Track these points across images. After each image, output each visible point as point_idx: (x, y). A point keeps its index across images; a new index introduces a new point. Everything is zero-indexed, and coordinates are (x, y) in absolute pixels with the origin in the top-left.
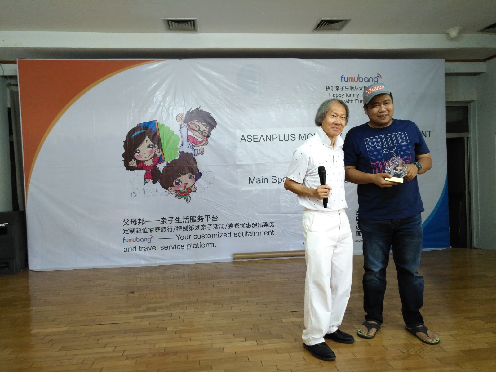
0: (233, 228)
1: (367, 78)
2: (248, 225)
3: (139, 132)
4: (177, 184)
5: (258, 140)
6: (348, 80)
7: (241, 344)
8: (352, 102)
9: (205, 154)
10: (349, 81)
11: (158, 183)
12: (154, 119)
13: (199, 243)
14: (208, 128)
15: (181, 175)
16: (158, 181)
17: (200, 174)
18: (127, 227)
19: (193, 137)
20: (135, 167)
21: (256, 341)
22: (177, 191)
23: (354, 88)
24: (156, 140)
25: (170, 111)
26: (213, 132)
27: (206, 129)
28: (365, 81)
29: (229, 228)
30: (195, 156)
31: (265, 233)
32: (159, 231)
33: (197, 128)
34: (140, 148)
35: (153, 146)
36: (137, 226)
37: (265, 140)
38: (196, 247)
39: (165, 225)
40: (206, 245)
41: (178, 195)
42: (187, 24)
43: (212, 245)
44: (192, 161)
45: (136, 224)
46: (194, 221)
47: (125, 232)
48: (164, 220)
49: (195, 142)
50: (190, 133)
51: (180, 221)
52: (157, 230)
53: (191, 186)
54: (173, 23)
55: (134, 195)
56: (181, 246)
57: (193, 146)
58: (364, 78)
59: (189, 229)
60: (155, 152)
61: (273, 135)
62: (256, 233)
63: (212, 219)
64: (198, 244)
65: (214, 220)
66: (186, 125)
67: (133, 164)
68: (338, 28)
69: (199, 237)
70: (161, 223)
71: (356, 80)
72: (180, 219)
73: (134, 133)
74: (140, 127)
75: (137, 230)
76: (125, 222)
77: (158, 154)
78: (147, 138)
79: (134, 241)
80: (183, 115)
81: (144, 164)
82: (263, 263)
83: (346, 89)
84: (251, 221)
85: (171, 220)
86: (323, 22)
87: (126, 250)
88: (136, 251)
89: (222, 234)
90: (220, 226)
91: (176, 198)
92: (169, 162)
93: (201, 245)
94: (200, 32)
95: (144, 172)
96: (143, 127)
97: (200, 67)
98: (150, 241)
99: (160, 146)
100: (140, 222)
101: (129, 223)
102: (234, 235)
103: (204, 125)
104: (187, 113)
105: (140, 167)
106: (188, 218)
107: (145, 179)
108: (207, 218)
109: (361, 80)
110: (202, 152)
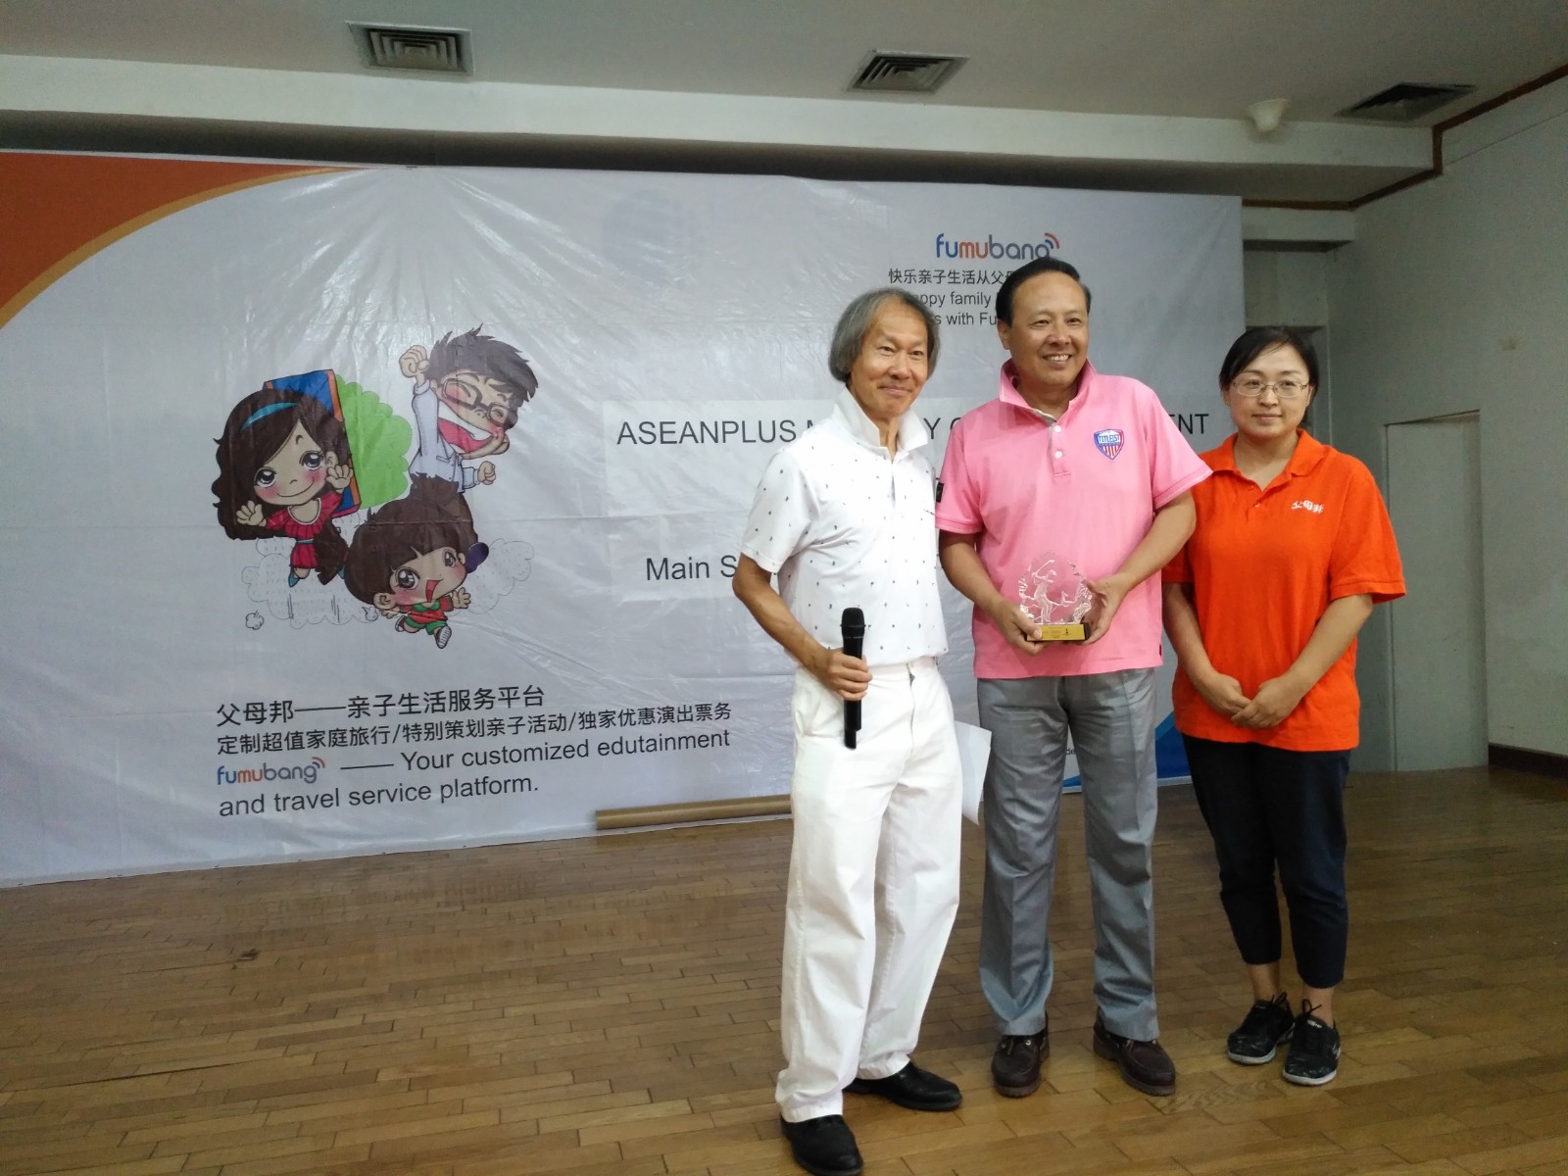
0: (595, 726)
1: (1017, 247)
2: (647, 715)
3: (270, 409)
4: (403, 583)
5: (677, 437)
6: (960, 250)
7: (635, 1114)
8: (970, 320)
9: (499, 482)
10: (961, 256)
11: (338, 583)
12: (324, 367)
13: (480, 780)
14: (508, 396)
15: (418, 554)
16: (337, 572)
17: (483, 551)
18: (229, 730)
19: (458, 426)
20: (257, 527)
21: (685, 1101)
22: (401, 606)
23: (976, 280)
24: (332, 434)
25: (380, 338)
26: (525, 410)
27: (500, 400)
28: (1009, 256)
29: (581, 726)
30: (463, 488)
31: (699, 741)
32: (343, 744)
33: (469, 396)
34: (273, 464)
35: (321, 457)
36: (269, 727)
37: (699, 440)
38: (471, 794)
39: (365, 722)
40: (503, 786)
41: (408, 620)
42: (433, 47)
43: (524, 783)
44: (454, 508)
45: (262, 719)
46: (463, 707)
47: (225, 749)
48: (359, 705)
49: (464, 442)
50: (446, 413)
51: (414, 708)
52: (337, 738)
53: (452, 591)
54: (386, 41)
55: (255, 622)
56: (418, 789)
57: (457, 457)
58: (1005, 247)
59: (445, 735)
60: (328, 475)
61: (724, 423)
62: (670, 742)
63: (523, 697)
64: (477, 783)
65: (530, 701)
66: (434, 384)
67: (251, 515)
68: (927, 85)
69: (481, 760)
70: (350, 716)
71: (982, 251)
72: (413, 701)
73: (254, 410)
74: (275, 390)
75: (268, 741)
76: (224, 714)
77: (336, 484)
78: (299, 429)
79: (257, 776)
80: (423, 354)
81: (288, 518)
82: (694, 837)
83: (952, 280)
84: (657, 702)
85: (385, 705)
86: (882, 61)
87: (229, 809)
88: (262, 810)
89: (559, 747)
90: (551, 722)
91: (401, 629)
92: (375, 510)
93: (487, 786)
94: (482, 79)
95: (288, 544)
96: (286, 392)
97: (478, 193)
98: (314, 775)
99: (344, 456)
100: (279, 712)
101: (239, 717)
102: (599, 749)
103: (491, 385)
104: (439, 346)
105: (277, 528)
106: (441, 696)
107: (293, 567)
108: (506, 697)
109: (997, 251)
110: (489, 478)
